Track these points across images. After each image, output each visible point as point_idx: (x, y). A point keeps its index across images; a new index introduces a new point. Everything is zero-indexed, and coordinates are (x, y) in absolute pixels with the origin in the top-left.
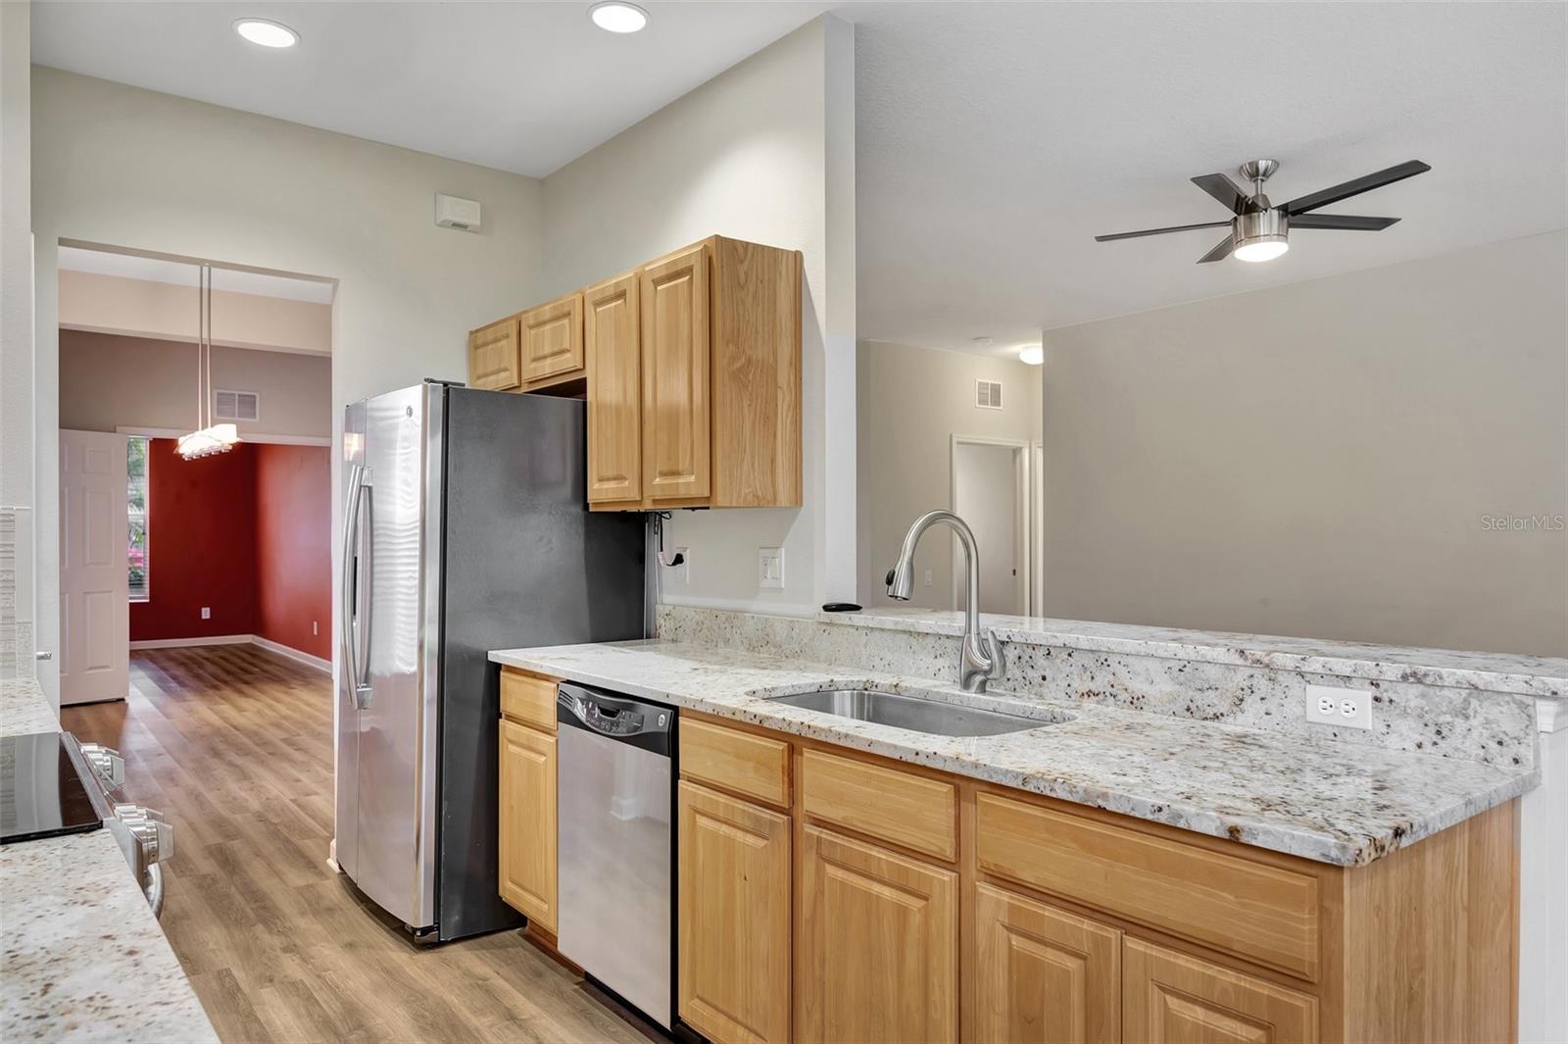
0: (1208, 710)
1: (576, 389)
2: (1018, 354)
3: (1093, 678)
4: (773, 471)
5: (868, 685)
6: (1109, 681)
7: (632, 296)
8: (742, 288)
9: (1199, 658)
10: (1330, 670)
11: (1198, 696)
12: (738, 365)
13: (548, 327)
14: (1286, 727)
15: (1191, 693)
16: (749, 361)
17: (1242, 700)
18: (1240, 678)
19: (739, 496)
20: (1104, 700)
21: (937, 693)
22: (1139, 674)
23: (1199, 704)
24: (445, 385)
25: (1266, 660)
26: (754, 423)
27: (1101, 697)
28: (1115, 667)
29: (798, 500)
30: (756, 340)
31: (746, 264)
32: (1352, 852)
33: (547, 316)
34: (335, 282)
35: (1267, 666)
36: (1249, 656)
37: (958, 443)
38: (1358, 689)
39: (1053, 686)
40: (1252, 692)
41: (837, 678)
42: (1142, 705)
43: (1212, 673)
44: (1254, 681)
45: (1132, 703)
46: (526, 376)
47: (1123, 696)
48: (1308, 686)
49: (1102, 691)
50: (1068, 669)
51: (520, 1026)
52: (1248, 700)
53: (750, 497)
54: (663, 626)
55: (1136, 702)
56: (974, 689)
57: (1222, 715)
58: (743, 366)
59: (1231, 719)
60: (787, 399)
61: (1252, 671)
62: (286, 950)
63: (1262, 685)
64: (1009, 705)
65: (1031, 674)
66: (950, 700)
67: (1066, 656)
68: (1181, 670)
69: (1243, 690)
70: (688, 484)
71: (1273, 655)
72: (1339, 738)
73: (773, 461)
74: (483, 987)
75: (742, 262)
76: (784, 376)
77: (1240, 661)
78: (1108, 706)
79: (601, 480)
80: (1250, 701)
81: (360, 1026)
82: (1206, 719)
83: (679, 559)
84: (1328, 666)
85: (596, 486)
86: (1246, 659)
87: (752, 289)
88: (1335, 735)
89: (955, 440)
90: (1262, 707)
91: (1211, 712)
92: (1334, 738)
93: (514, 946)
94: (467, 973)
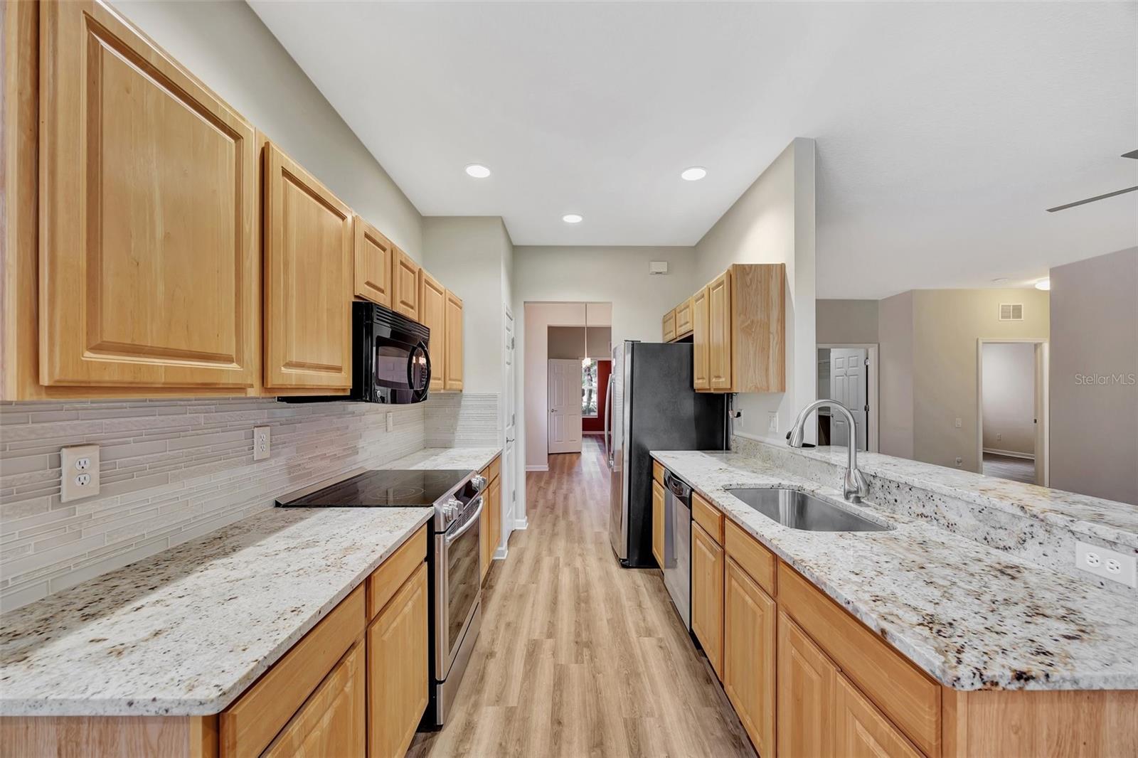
0: (1000, 542)
1: (690, 339)
2: (1034, 285)
3: (924, 506)
4: (767, 376)
5: (800, 489)
6: (934, 510)
7: (706, 296)
8: (748, 287)
9: (991, 506)
10: (1095, 533)
11: (992, 531)
12: (746, 324)
13: (683, 312)
14: (1060, 568)
15: (987, 528)
16: (752, 322)
17: (1024, 541)
18: (1024, 525)
19: (747, 387)
20: (931, 521)
21: (832, 499)
22: (952, 509)
23: (993, 537)
24: (633, 341)
25: (1041, 516)
26: (755, 354)
27: (929, 519)
28: (937, 501)
29: (783, 389)
30: (757, 311)
31: (750, 276)
32: (950, 677)
33: (683, 308)
34: (611, 303)
35: (1042, 521)
36: (1028, 511)
37: (984, 343)
38: (1124, 553)
39: (900, 506)
40: (1032, 537)
41: (783, 483)
42: (955, 529)
43: (1003, 519)
44: (1034, 530)
45: (948, 526)
46: (678, 334)
47: (942, 521)
48: (1078, 542)
49: (929, 515)
50: (909, 498)
51: (641, 611)
52: (1029, 542)
53: (753, 388)
54: (733, 444)
55: (950, 526)
56: (851, 500)
57: (1010, 548)
58: (749, 325)
59: (1016, 552)
60: (776, 339)
61: (1032, 523)
62: (580, 555)
63: (1040, 533)
64: (866, 514)
65: (889, 497)
66: (837, 504)
67: (908, 490)
68: (980, 512)
69: (1025, 534)
70: (722, 382)
71: (1046, 514)
72: (1105, 587)
73: (767, 370)
74: (636, 590)
75: (748, 274)
76: (774, 326)
77: (1021, 514)
78: (933, 525)
79: (698, 379)
80: (1030, 543)
81: (587, 591)
82: (998, 548)
83: (739, 415)
84: (1094, 530)
85: (714, 380)
86: (1026, 512)
87: (754, 287)
88: (1102, 584)
89: (980, 342)
90: (1041, 550)
91: (1001, 544)
92: (1101, 586)
93: (657, 575)
94: (634, 583)
